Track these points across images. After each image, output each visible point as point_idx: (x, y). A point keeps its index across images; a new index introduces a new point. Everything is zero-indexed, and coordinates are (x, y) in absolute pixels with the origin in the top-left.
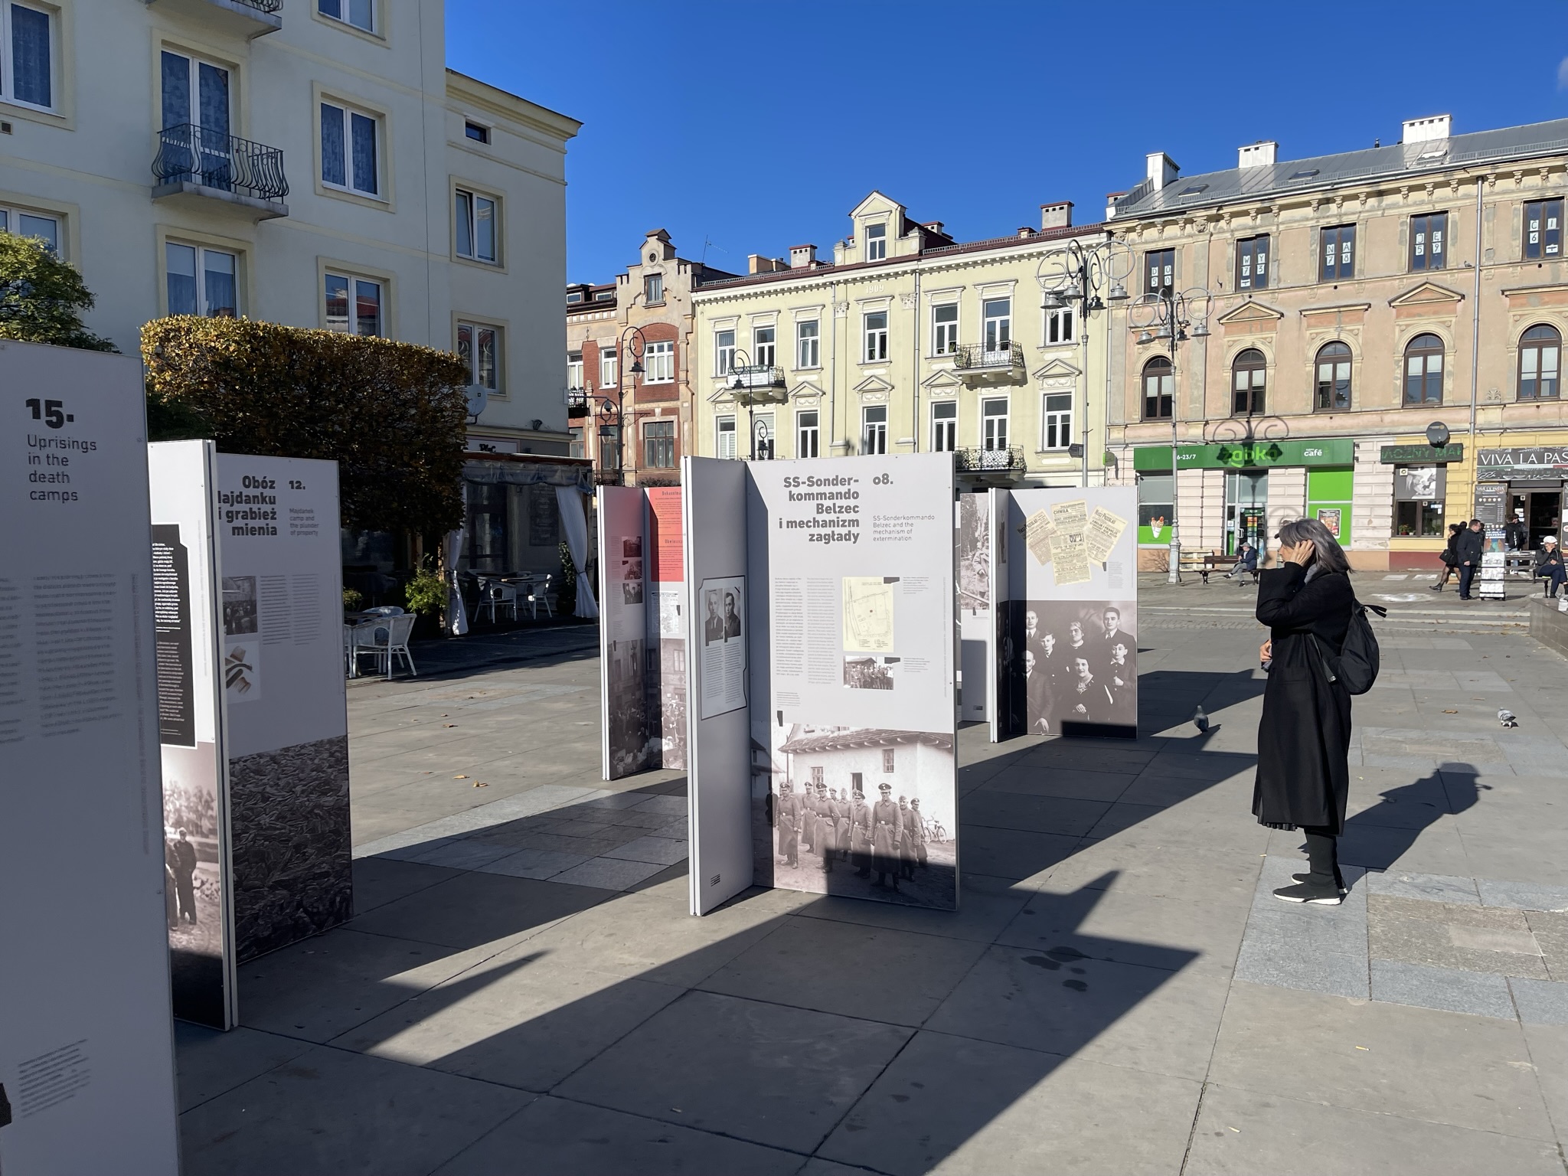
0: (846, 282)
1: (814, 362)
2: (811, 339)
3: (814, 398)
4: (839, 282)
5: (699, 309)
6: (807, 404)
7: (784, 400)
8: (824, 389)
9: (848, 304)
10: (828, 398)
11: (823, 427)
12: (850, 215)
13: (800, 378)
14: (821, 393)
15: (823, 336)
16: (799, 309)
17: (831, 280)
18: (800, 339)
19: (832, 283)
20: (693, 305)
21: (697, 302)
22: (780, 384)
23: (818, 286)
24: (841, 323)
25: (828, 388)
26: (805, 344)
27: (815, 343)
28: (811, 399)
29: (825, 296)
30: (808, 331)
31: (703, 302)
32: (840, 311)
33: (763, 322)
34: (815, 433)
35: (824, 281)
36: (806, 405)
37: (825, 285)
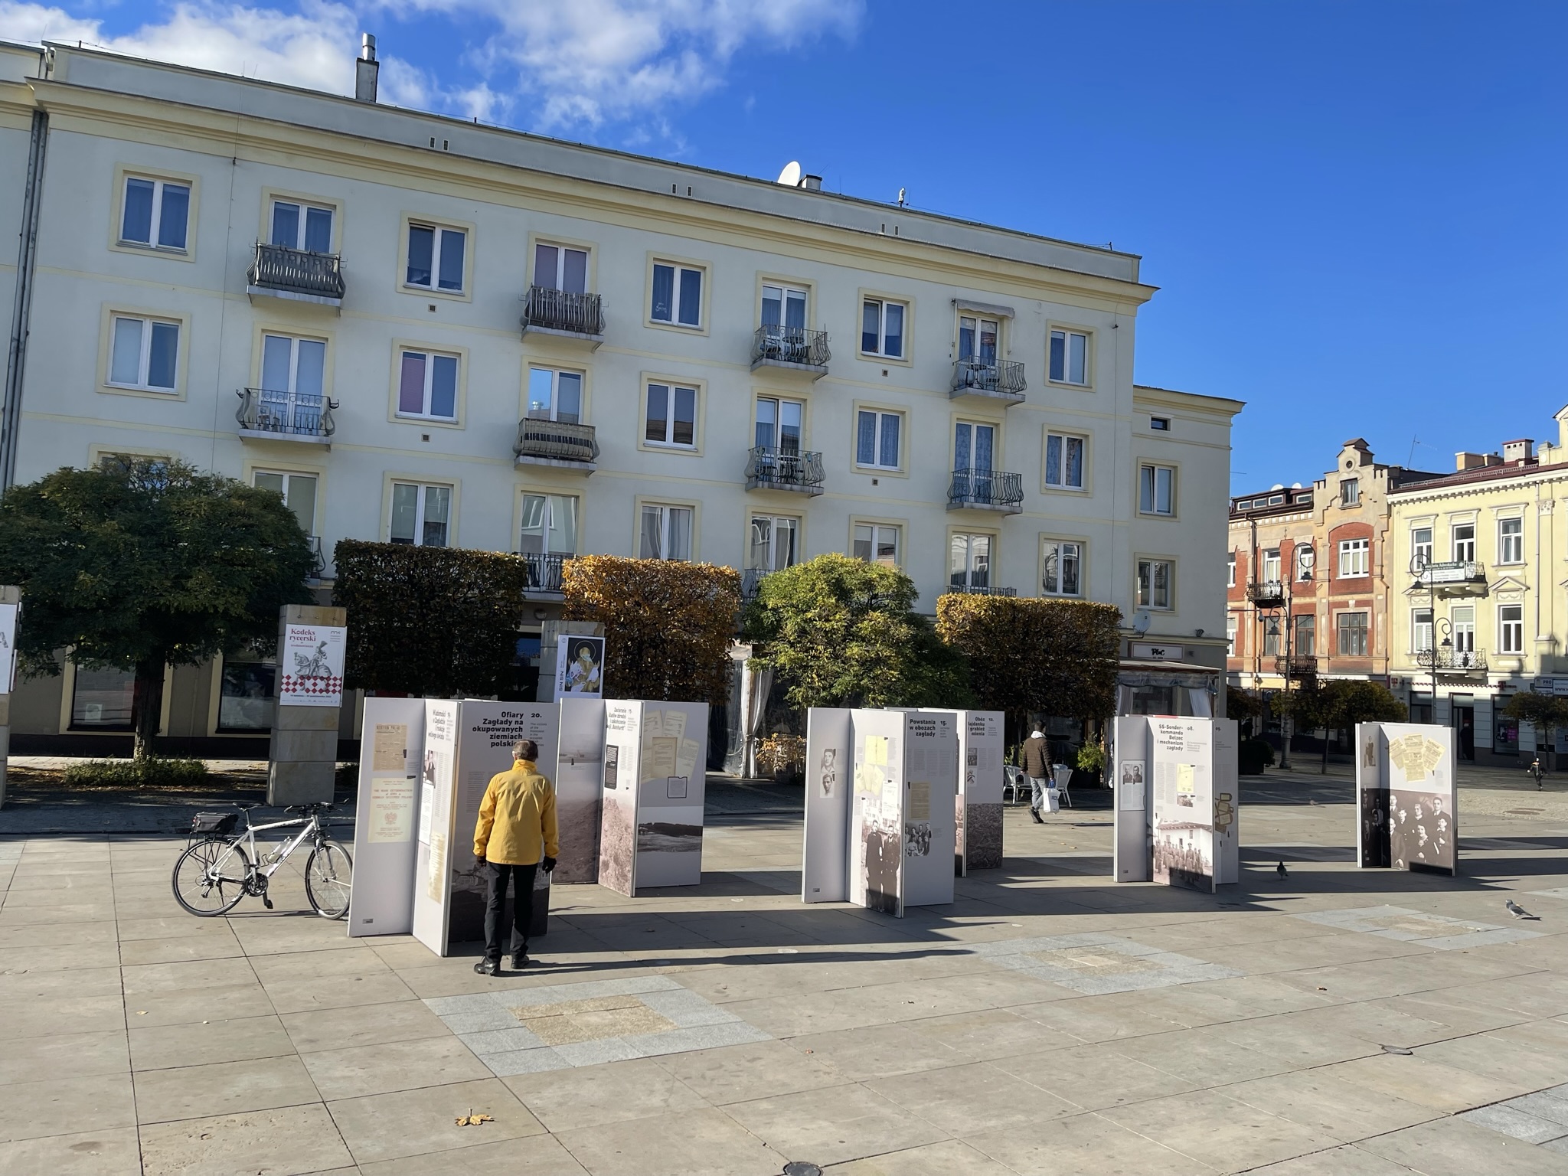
0: (1551, 481)
1: (1518, 557)
2: (1513, 535)
3: (1518, 593)
4: (1542, 482)
5: (1395, 509)
6: (1510, 598)
7: (1485, 594)
8: (1528, 584)
9: (1554, 502)
10: (1531, 595)
11: (1527, 621)
12: (1554, 417)
13: (1502, 573)
14: (1524, 588)
15: (1527, 533)
16: (1500, 508)
17: (1534, 479)
18: (1502, 535)
19: (1535, 483)
20: (1389, 506)
21: (1393, 503)
22: (1480, 579)
23: (1520, 486)
24: (1546, 522)
25: (1532, 582)
26: (1508, 540)
27: (1518, 540)
28: (1514, 594)
29: (1529, 495)
30: (1512, 528)
31: (1399, 503)
32: (1545, 509)
33: (1463, 521)
34: (1518, 627)
35: (1527, 481)
36: (1509, 600)
37: (1527, 485)
